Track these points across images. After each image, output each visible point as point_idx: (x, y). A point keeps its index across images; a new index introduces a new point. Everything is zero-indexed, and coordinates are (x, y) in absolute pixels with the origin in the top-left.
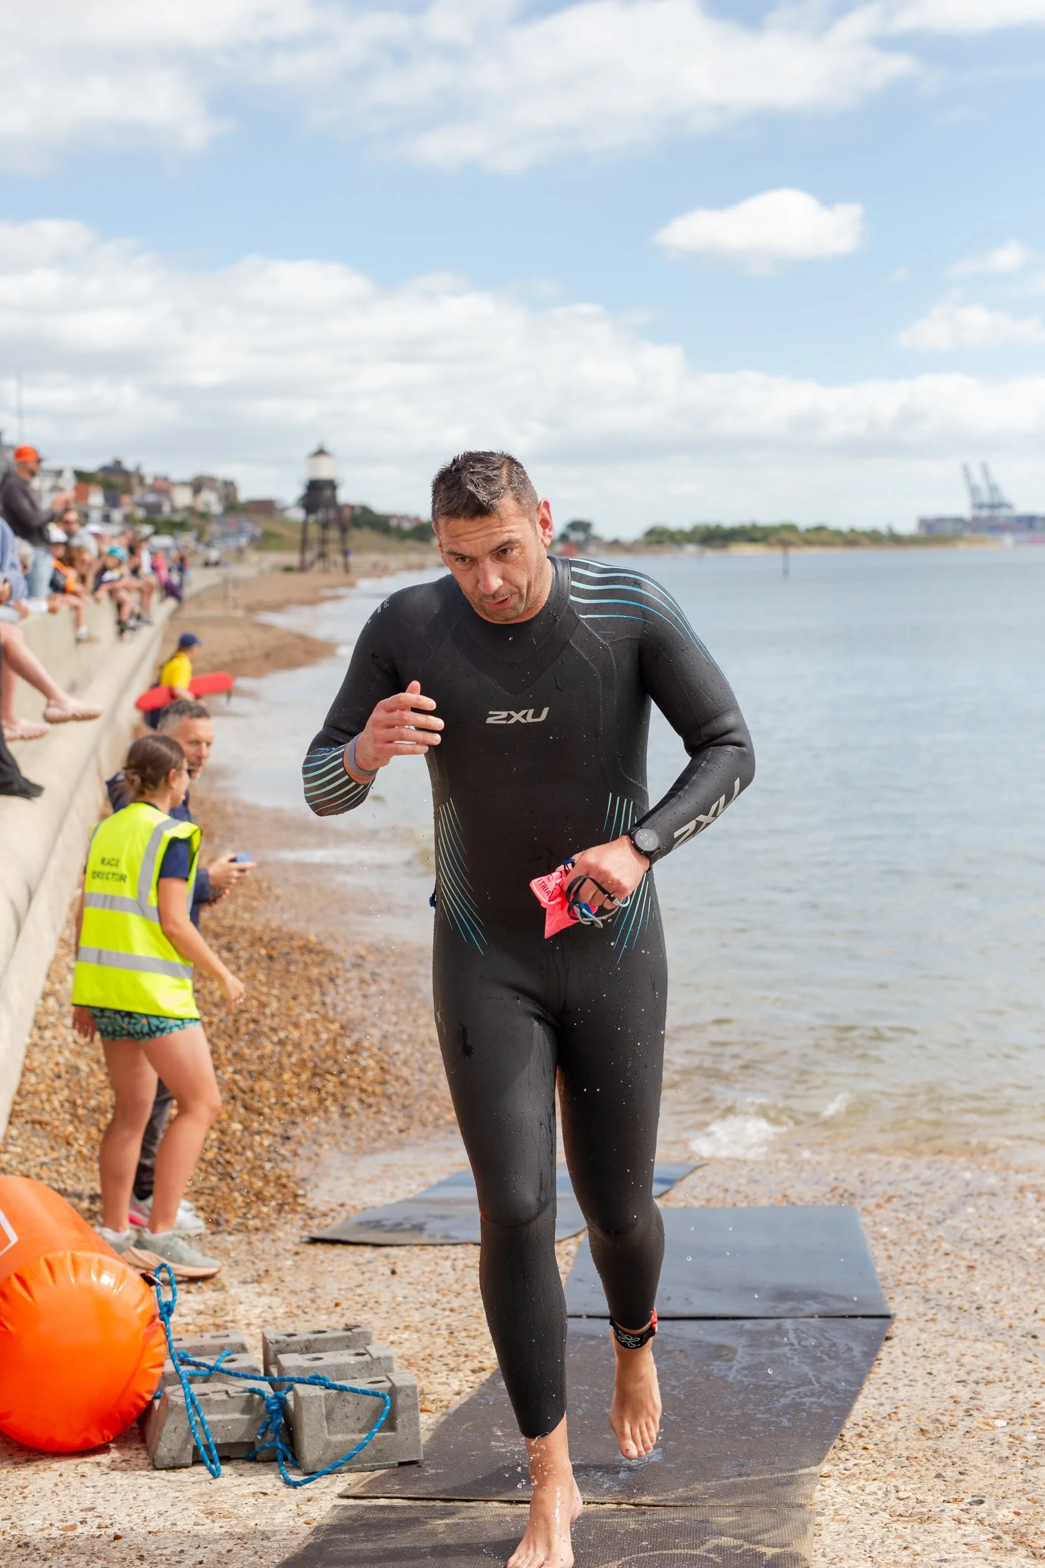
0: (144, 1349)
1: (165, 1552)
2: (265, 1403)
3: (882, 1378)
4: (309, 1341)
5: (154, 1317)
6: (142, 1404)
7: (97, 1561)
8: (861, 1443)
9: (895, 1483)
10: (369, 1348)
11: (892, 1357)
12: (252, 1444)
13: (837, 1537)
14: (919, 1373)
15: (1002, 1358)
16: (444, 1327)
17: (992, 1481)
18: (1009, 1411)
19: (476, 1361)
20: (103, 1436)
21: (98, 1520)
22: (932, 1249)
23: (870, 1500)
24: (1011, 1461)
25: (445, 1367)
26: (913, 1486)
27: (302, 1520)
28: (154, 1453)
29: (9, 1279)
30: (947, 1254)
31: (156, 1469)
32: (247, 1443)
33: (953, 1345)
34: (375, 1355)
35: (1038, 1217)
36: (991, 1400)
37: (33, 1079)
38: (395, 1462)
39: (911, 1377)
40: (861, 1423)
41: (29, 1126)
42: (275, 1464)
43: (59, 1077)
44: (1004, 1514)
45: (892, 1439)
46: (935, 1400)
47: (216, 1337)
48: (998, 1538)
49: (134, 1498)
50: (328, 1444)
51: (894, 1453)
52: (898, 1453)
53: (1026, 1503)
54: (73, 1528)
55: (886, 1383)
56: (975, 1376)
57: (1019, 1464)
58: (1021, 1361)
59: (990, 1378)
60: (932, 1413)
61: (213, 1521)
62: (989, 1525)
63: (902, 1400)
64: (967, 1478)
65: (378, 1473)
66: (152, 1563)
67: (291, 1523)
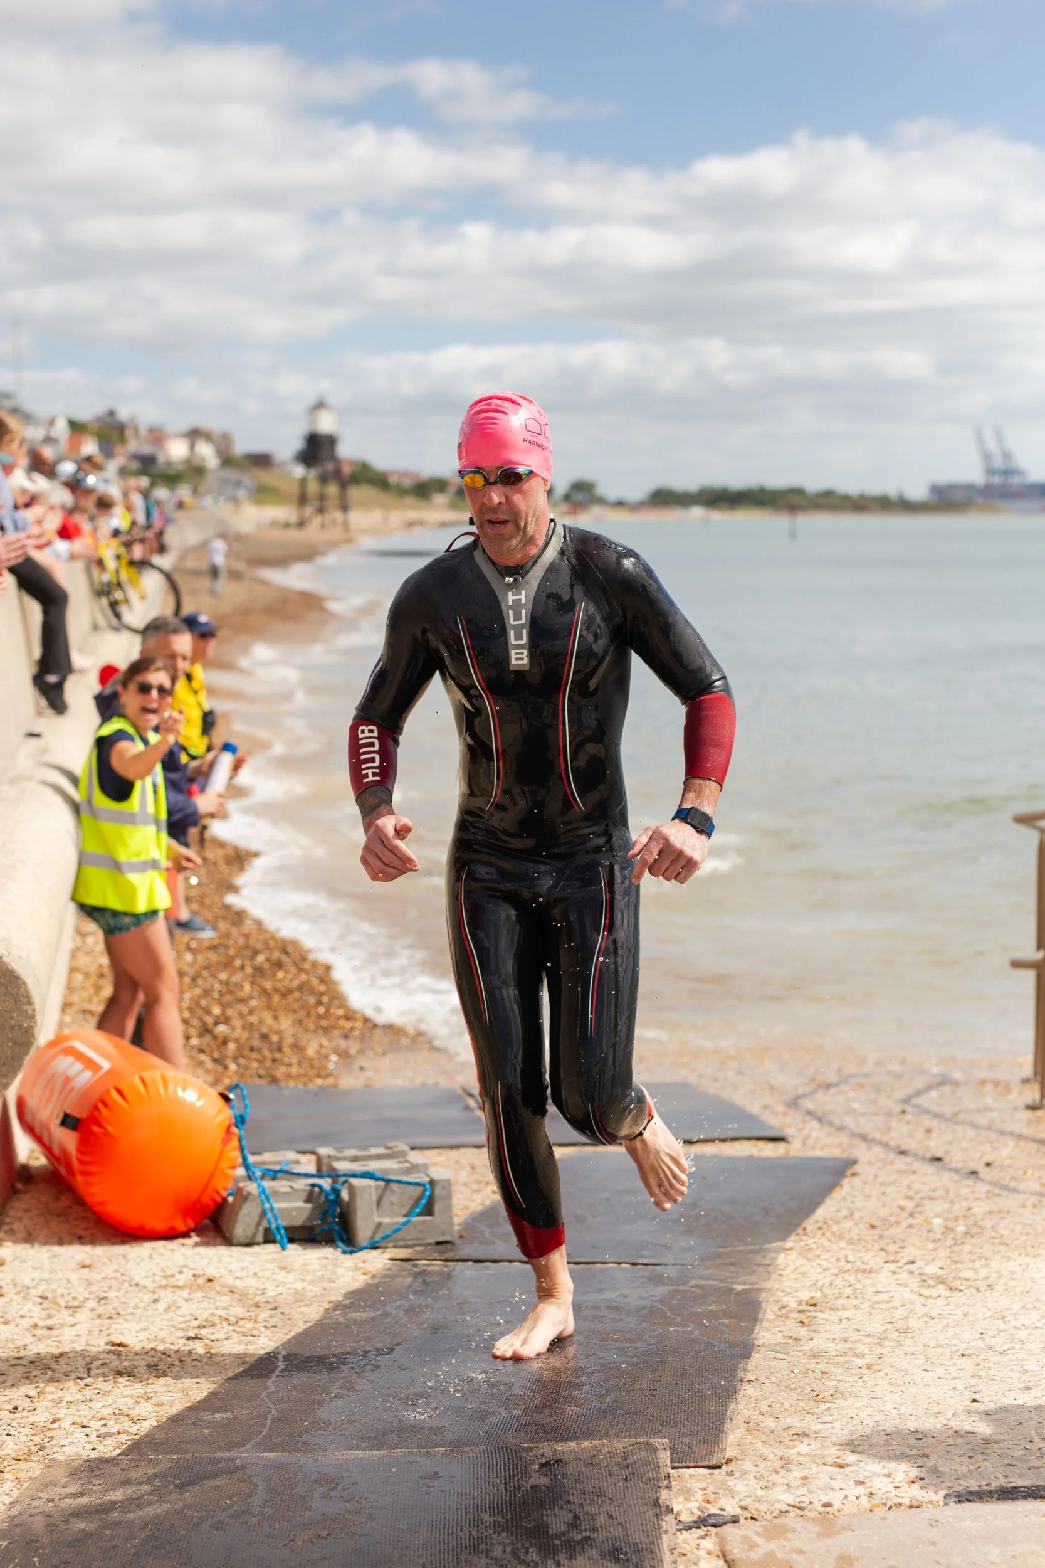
0: (221, 1153)
2: (324, 1194)
3: (842, 1196)
4: (356, 1155)
5: (229, 1128)
6: (219, 1199)
8: (820, 1232)
9: (846, 1253)
10: (408, 1158)
11: (852, 1185)
12: (311, 1229)
13: (795, 1281)
14: (874, 1193)
17: (924, 1252)
18: (946, 1213)
20: (185, 1222)
21: (193, 1272)
23: (824, 1263)
24: (942, 1241)
26: (860, 1255)
27: (360, 1272)
28: (231, 1233)
29: (108, 1091)
31: (232, 1245)
32: (308, 1226)
34: (414, 1162)
35: (994, 1098)
36: (932, 1208)
37: (79, 977)
38: (432, 1241)
39: (867, 1196)
40: (821, 1221)
41: (80, 1016)
42: (333, 1242)
43: (102, 976)
44: (931, 1269)
45: (846, 1229)
46: (885, 1208)
48: (924, 1281)
49: (219, 1261)
50: (379, 1225)
51: (847, 1237)
53: (948, 1261)
54: (173, 1276)
57: (949, 1242)
60: (882, 1215)
61: (287, 1272)
64: (905, 1250)
65: (418, 1248)
66: (241, 1295)
67: (351, 1274)
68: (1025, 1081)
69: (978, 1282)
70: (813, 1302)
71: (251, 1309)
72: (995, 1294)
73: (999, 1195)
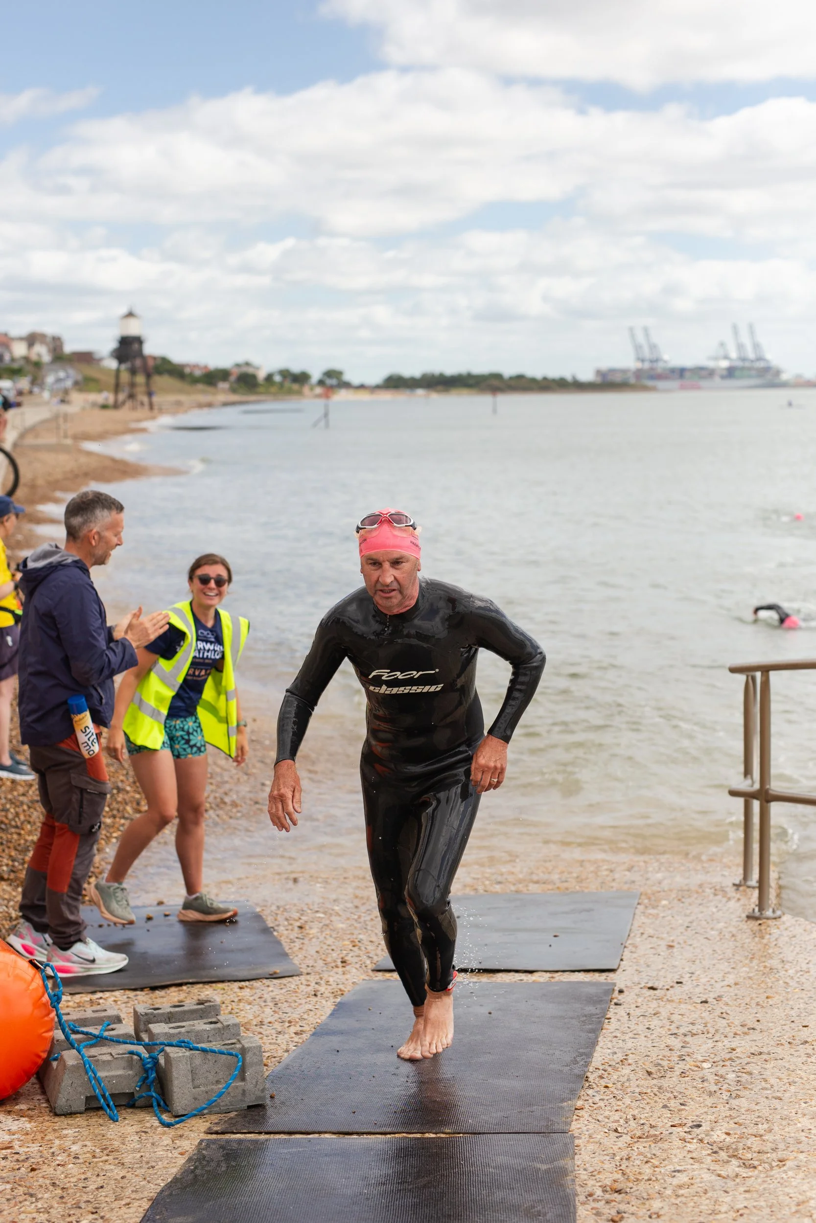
1: (72, 1180)
2: (141, 1062)
3: (612, 1033)
4: (171, 1012)
7: (19, 1188)
8: (603, 1083)
9: (632, 1112)
10: (219, 1017)
11: (618, 1017)
12: (133, 1093)
13: (593, 1155)
14: (641, 1028)
15: (702, 1015)
16: (269, 999)
17: (706, 1110)
18: (712, 1056)
19: (298, 1026)
21: (16, 1156)
22: (639, 935)
23: (615, 1126)
24: (718, 1094)
25: (274, 1031)
26: (646, 1115)
27: (176, 1153)
28: (55, 1103)
30: (650, 936)
31: (56, 1115)
32: (128, 1093)
33: (663, 1007)
34: (225, 1024)
35: (717, 907)
36: (698, 1048)
38: (245, 1105)
39: (635, 1032)
40: (601, 1068)
42: (150, 1110)
44: (718, 1135)
45: (625, 1079)
46: (654, 1048)
47: (97, 1011)
48: (715, 1152)
49: (43, 1138)
51: (629, 1090)
52: (632, 1089)
53: (734, 1126)
55: (616, 1037)
56: (682, 1030)
57: (726, 1095)
58: (717, 1018)
59: (694, 1032)
60: (654, 1059)
61: (108, 1155)
62: (708, 1143)
63: (630, 1050)
64: (686, 1108)
65: (233, 1114)
66: (63, 1188)
67: (170, 1155)
68: (737, 886)
69: (769, 1155)
70: (618, 1186)
71: (72, 1212)
72: (790, 1173)
73: (753, 1029)
